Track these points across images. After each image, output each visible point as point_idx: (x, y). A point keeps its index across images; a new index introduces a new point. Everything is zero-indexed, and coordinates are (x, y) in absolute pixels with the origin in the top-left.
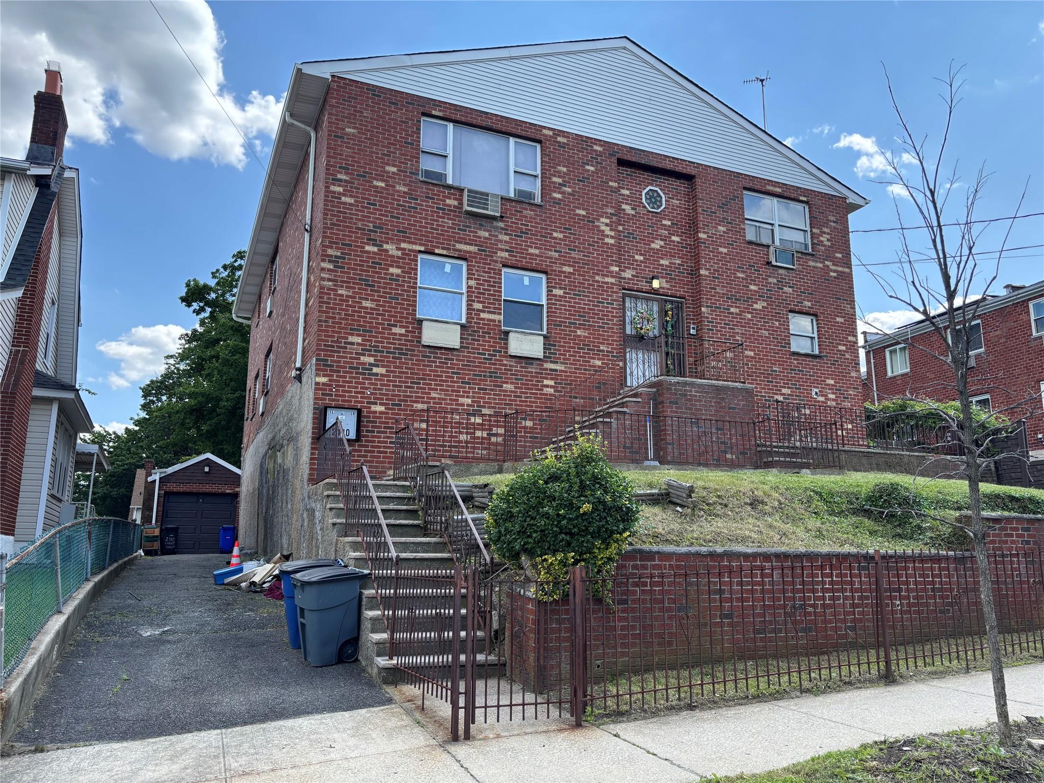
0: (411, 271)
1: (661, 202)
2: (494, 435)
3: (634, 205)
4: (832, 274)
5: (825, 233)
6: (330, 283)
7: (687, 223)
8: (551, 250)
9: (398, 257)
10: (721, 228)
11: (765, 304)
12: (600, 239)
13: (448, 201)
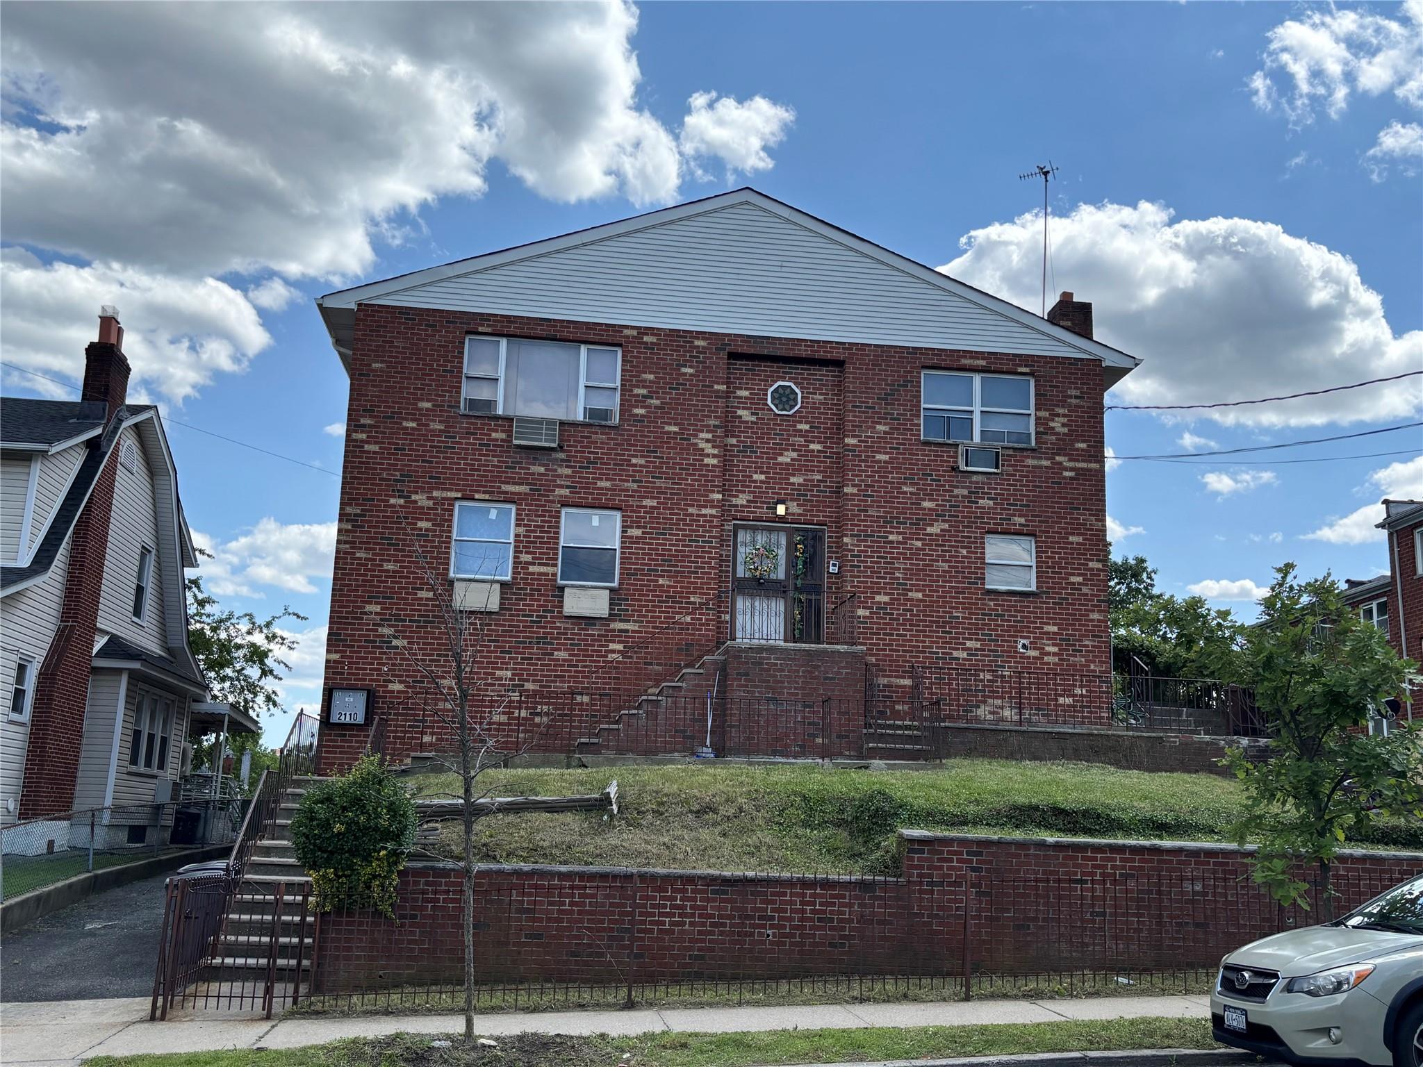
0: (444, 523)
1: (795, 400)
2: (538, 714)
3: (755, 409)
4: (1066, 474)
5: (1058, 415)
6: (347, 546)
7: (835, 424)
8: (628, 481)
9: (429, 509)
10: (880, 428)
11: (946, 526)
12: (698, 460)
13: (494, 435)
